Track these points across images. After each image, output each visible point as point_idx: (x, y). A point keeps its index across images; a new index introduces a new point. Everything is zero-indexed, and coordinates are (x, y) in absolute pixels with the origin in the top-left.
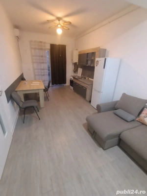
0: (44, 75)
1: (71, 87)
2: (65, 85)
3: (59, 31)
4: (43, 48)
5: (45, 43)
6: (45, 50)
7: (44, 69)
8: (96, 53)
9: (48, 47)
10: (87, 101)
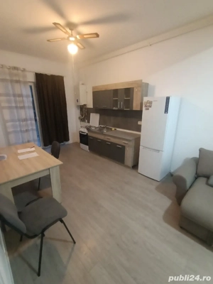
0: (27, 131)
1: (82, 145)
2: (66, 143)
3: (73, 49)
4: (21, 79)
5: (24, 70)
6: (25, 83)
7: (26, 120)
8: (135, 90)
9: (31, 78)
10: (128, 167)
